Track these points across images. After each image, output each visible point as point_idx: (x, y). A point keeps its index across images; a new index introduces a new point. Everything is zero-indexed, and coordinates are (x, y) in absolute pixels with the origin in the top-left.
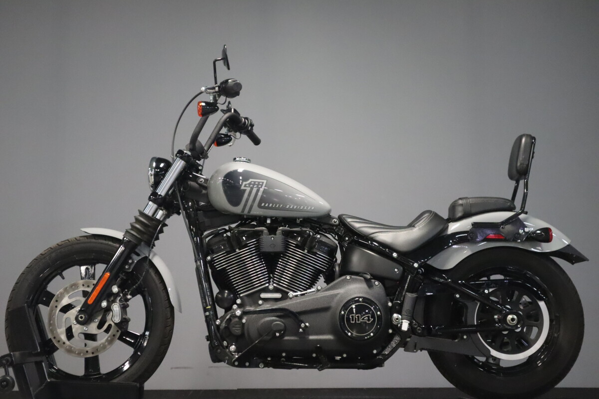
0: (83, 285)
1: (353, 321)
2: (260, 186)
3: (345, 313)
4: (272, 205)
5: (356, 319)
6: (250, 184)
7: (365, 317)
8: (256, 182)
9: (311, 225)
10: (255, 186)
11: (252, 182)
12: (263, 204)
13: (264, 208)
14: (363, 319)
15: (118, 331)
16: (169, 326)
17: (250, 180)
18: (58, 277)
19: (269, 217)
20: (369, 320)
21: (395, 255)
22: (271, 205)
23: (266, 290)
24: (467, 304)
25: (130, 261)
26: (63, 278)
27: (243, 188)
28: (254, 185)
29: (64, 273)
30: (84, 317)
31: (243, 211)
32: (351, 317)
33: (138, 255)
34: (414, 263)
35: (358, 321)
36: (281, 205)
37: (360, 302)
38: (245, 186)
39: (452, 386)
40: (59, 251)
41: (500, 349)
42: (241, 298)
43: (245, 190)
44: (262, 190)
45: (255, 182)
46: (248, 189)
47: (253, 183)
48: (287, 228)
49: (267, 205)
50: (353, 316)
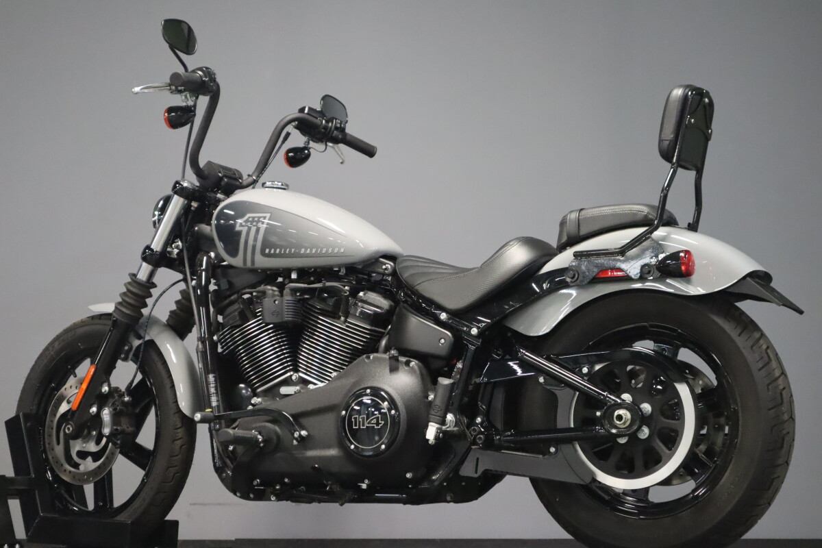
1: (356, 426)
2: (260, 223)
3: (346, 413)
4: (280, 251)
5: (359, 422)
6: (247, 221)
7: (372, 420)
8: (255, 217)
9: (357, 277)
10: (254, 224)
11: (250, 217)
12: (267, 251)
13: (269, 256)
14: (370, 423)
16: (180, 439)
17: (248, 215)
19: (294, 270)
20: (378, 424)
21: (443, 316)
22: (278, 251)
23: (287, 382)
24: (557, 392)
25: (126, 348)
27: (237, 228)
28: (253, 222)
30: (71, 429)
31: (244, 263)
32: (353, 420)
33: (140, 337)
34: (471, 328)
35: (363, 425)
36: (293, 250)
37: (367, 395)
38: (241, 225)
39: (569, 537)
40: (61, 338)
41: (617, 472)
43: (241, 232)
44: (263, 229)
45: (254, 218)
46: (244, 230)
47: (251, 219)
49: (272, 252)
50: (355, 419)
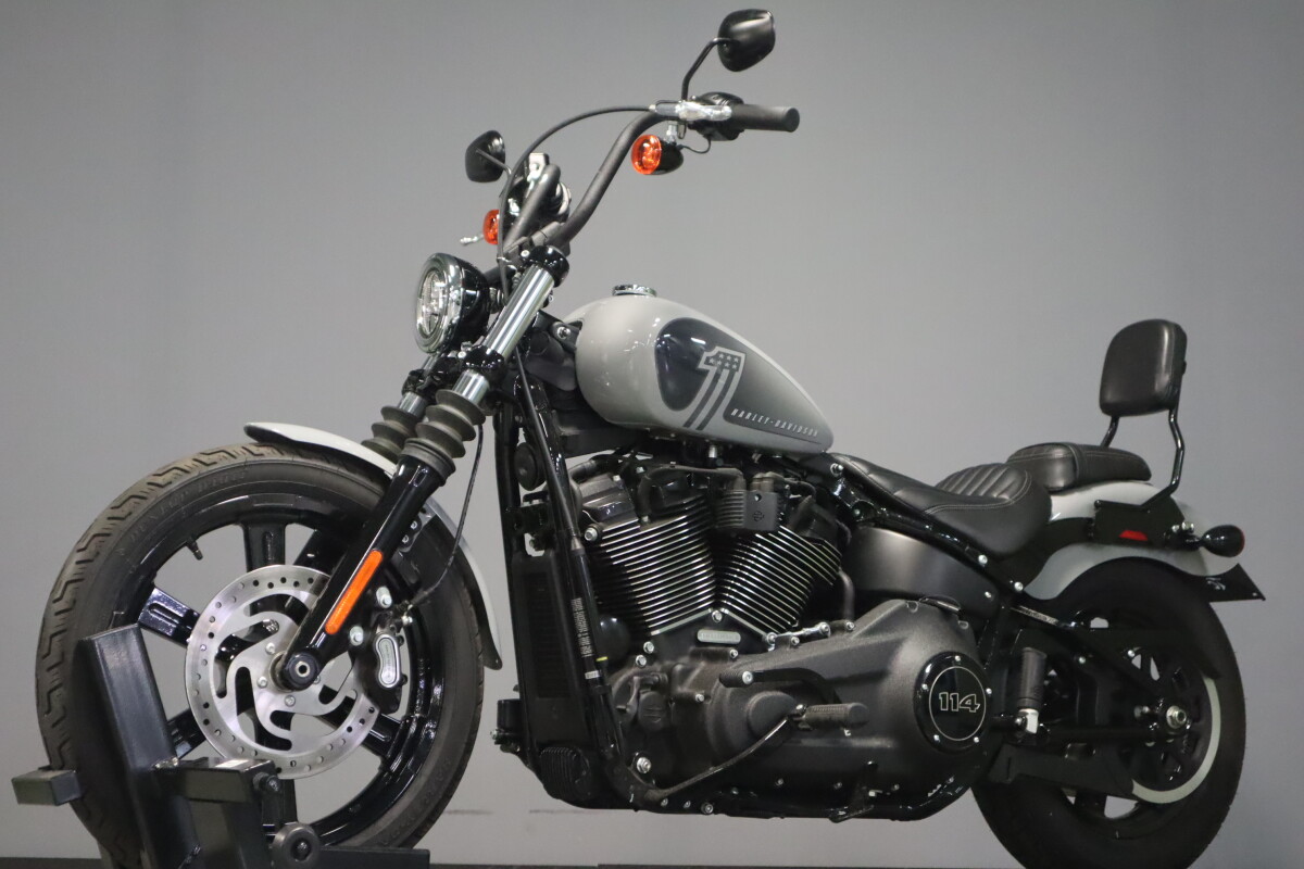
0: (283, 580)
1: (944, 706)
2: (735, 366)
3: (928, 687)
4: (752, 417)
5: (950, 701)
6: (716, 357)
7: (966, 700)
8: (728, 355)
10: (727, 365)
11: (719, 353)
12: (735, 412)
13: (735, 420)
14: (963, 704)
15: (371, 711)
17: (718, 349)
18: (185, 552)
21: (982, 559)
22: (749, 415)
23: (706, 622)
25: (414, 526)
26: (199, 556)
27: (702, 365)
28: (724, 360)
29: (203, 542)
31: (688, 424)
32: (941, 698)
34: (1014, 582)
35: (955, 707)
36: (768, 419)
37: (956, 663)
38: (707, 362)
42: (654, 639)
43: (704, 373)
44: (737, 376)
45: (726, 355)
46: (713, 370)
47: (721, 356)
48: (780, 476)
49: (741, 415)
50: (944, 696)
